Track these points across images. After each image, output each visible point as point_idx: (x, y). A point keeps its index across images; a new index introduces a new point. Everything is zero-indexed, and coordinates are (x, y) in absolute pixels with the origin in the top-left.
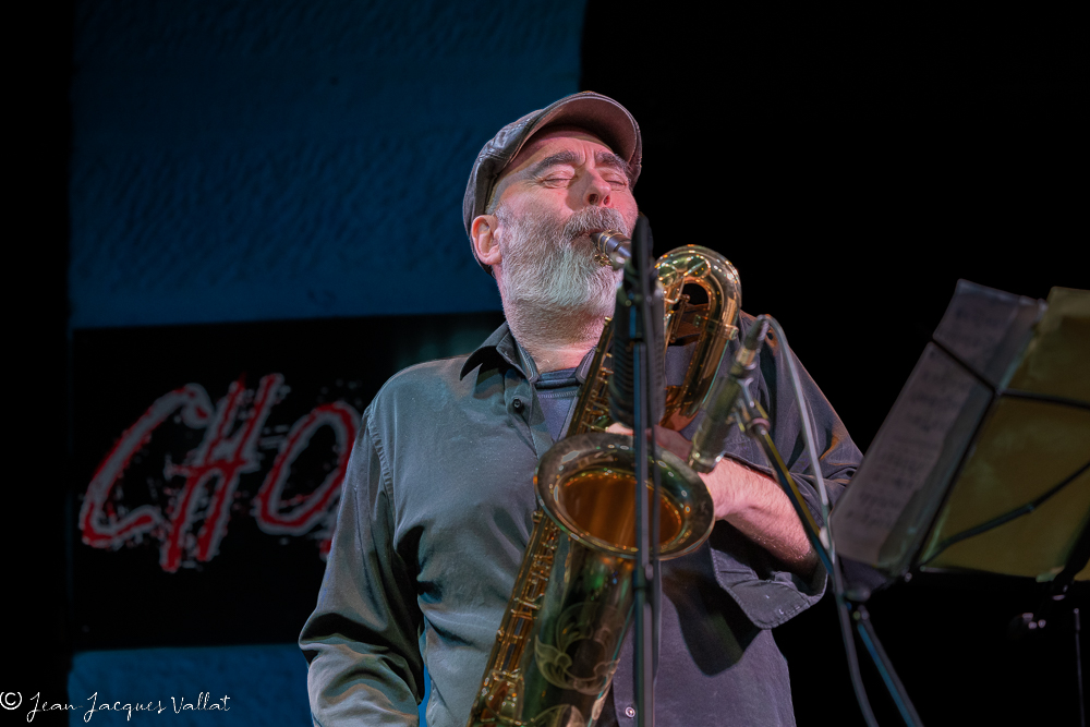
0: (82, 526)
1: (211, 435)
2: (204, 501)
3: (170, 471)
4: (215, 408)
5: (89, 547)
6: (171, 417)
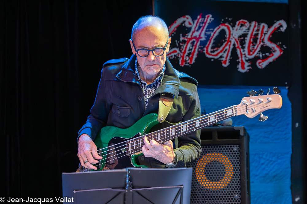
1: (193, 30)
2: (191, 48)
3: (181, 39)
4: (194, 23)
6: (182, 24)
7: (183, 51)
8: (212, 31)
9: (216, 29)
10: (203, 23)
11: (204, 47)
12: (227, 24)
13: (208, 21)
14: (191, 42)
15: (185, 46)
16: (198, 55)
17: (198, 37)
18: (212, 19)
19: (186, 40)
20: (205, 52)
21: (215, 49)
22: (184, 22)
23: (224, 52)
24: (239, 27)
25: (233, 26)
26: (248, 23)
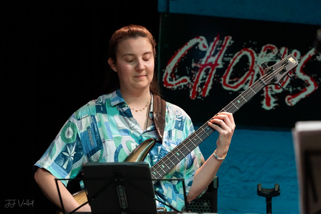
0: (163, 80)
1: (208, 54)
2: (205, 76)
3: (193, 65)
4: (209, 45)
5: (166, 88)
6: (194, 46)
7: (194, 81)
8: (232, 57)
9: (236, 55)
10: (220, 46)
11: (221, 76)
12: (250, 49)
13: (228, 44)
14: (205, 69)
15: (197, 75)
16: (212, 86)
17: (214, 63)
18: (232, 42)
19: (199, 66)
20: (222, 82)
21: (234, 80)
22: (197, 44)
23: (246, 84)
24: (265, 54)
25: (258, 52)
26: (276, 49)
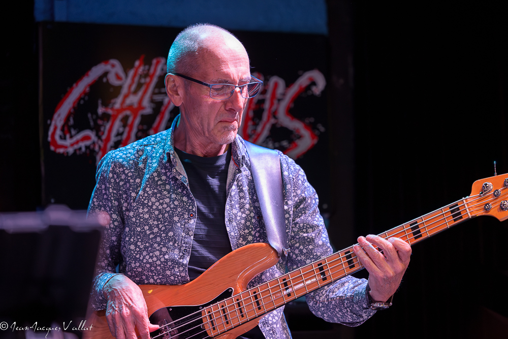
0: (49, 139)
1: (125, 90)
2: (121, 130)
3: (101, 110)
4: (127, 75)
5: (54, 152)
6: (101, 78)
7: (104, 137)
10: (146, 75)
11: (149, 127)
13: (158, 72)
14: (120, 116)
15: (108, 127)
17: (136, 106)
19: (110, 112)
22: (106, 74)
